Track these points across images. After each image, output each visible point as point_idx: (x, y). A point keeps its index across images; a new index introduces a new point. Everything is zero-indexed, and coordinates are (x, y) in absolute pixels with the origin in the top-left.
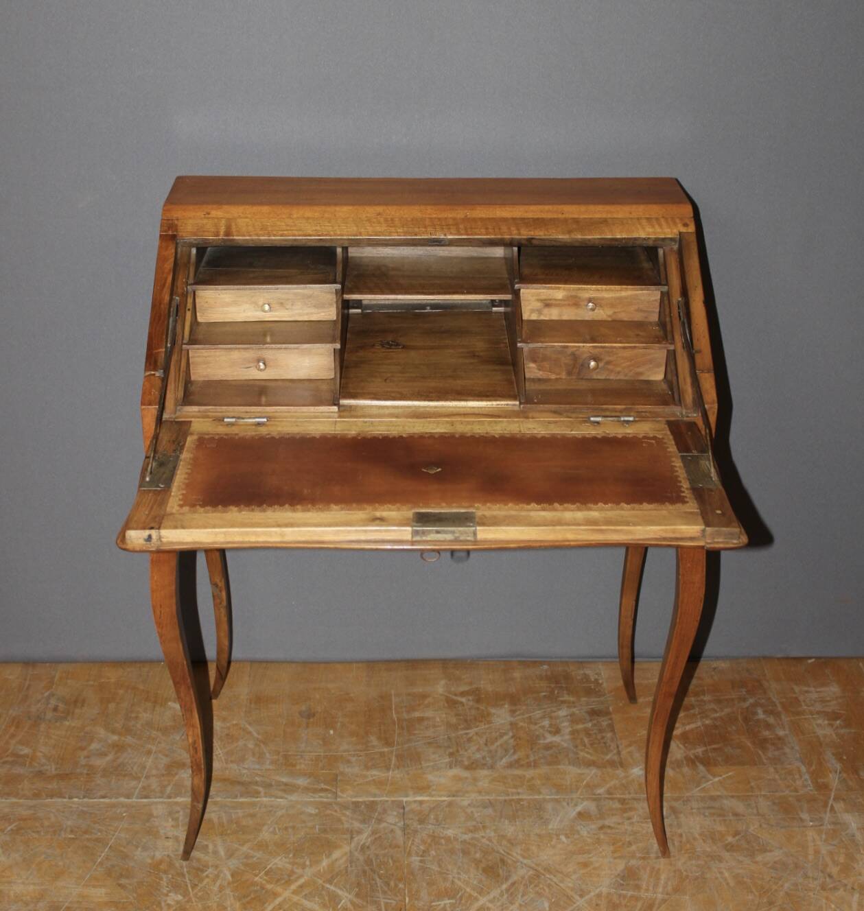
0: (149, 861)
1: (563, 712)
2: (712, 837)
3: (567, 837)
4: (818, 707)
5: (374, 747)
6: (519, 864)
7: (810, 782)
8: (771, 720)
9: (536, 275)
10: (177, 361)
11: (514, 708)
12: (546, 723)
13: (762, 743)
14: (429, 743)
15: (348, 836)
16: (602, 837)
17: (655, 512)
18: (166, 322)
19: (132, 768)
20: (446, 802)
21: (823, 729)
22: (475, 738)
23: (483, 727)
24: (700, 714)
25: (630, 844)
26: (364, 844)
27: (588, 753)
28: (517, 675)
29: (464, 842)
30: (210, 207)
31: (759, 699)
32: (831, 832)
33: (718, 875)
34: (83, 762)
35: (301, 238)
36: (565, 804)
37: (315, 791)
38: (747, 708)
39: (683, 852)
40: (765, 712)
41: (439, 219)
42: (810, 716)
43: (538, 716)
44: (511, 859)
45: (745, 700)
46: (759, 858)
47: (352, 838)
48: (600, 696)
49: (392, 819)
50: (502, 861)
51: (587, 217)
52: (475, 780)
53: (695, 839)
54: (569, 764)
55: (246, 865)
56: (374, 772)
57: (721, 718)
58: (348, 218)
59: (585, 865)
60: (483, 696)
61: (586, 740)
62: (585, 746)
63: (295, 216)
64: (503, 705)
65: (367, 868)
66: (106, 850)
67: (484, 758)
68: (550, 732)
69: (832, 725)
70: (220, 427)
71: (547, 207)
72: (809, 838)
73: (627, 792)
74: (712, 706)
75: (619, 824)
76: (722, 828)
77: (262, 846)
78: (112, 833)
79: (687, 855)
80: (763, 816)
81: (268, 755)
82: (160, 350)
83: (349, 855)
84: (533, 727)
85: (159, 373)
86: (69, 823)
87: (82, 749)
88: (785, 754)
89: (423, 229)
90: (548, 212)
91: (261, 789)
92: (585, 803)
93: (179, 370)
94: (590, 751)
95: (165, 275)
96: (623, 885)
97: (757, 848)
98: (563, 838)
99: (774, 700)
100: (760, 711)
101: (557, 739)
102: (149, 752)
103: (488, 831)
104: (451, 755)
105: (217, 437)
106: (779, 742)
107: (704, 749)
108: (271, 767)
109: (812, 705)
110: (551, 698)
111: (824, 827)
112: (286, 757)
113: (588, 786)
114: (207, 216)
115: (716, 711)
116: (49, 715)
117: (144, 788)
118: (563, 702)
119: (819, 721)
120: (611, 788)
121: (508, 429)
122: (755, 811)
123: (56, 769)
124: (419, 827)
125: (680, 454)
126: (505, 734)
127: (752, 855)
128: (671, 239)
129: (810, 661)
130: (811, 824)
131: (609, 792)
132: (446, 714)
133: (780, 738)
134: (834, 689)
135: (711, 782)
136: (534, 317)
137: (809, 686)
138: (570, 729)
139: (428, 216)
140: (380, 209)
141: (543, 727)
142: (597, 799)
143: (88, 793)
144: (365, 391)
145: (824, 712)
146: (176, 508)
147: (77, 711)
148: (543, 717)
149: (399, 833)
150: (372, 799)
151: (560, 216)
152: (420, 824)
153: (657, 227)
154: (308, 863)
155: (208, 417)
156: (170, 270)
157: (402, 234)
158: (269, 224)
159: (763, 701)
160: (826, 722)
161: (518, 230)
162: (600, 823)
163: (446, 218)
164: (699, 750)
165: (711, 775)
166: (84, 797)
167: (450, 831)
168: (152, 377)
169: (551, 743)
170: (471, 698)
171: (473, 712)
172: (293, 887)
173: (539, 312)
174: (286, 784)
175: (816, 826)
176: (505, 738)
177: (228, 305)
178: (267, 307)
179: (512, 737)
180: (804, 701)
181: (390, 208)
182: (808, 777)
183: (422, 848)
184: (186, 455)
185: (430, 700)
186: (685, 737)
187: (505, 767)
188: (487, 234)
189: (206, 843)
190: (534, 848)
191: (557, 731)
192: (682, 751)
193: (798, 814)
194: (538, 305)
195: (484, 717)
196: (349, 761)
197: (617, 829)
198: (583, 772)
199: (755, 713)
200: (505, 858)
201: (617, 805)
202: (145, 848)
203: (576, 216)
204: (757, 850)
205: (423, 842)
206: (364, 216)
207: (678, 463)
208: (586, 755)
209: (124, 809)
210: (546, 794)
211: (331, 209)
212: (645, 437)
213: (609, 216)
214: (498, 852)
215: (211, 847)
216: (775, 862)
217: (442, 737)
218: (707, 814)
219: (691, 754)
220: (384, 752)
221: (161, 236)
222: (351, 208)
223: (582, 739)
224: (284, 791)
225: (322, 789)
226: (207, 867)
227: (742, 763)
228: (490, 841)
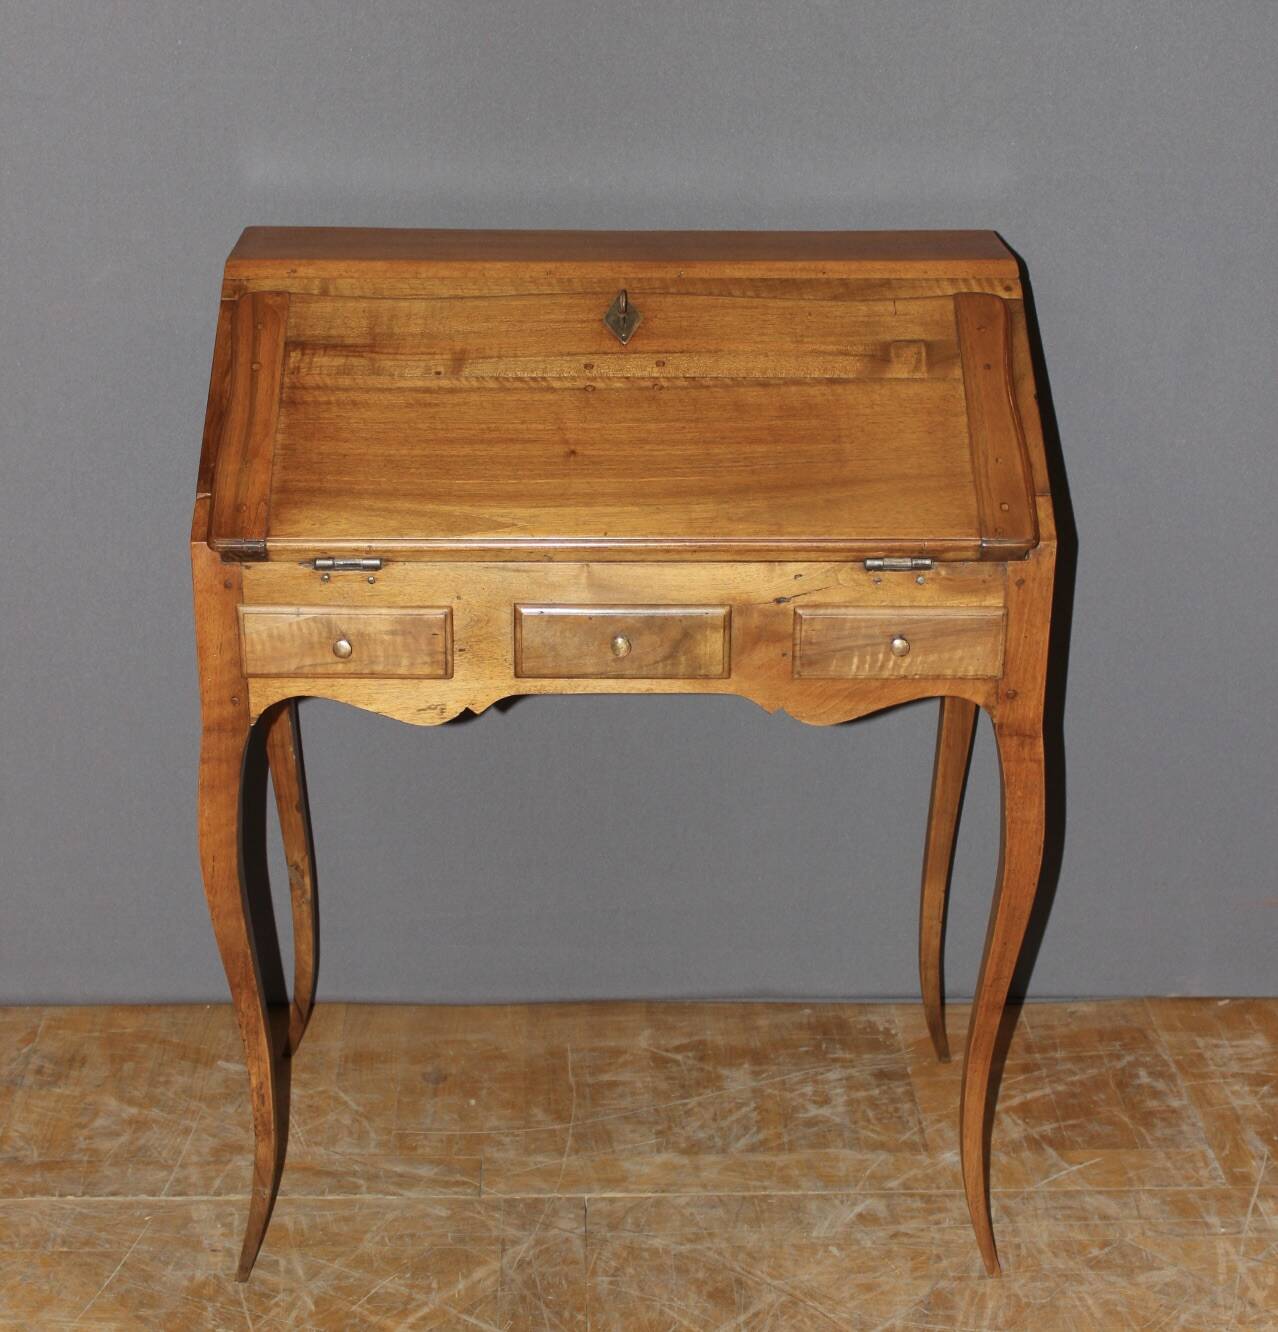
0: (185, 1283)
1: (834, 1075)
2: (1068, 1248)
3: (839, 1247)
4: (1235, 1067)
5: (539, 1122)
6: (765, 1286)
7: (1221, 1173)
8: (1160, 1085)
11: (757, 1068)
12: (809, 1089)
13: (1147, 1118)
14: (626, 1118)
15: (497, 1247)
16: (895, 1248)
19: (160, 1153)
20: (651, 1200)
21: (1242, 1099)
22: (696, 1110)
23: (709, 1094)
24: (1048, 1076)
25: (939, 1258)
26: (523, 1258)
27: (872, 1131)
28: (762, 1022)
29: (679, 1256)
30: (297, 262)
31: (1142, 1055)
32: (1254, 1241)
33: (1078, 1303)
34: (83, 1144)
36: (837, 1202)
37: (447, 1184)
38: (1123, 1069)
39: (1022, 1270)
40: (1151, 1074)
41: (640, 280)
42: (1222, 1081)
43: (796, 1080)
44: (751, 1279)
45: (1119, 1057)
46: (1141, 1278)
47: (504, 1250)
48: (892, 1052)
49: (567, 1225)
50: (739, 1282)
51: (860, 277)
52: (697, 1168)
53: (1040, 1252)
54: (844, 1147)
55: (338, 1289)
56: (540, 1158)
57: (1082, 1083)
58: (503, 278)
59: (869, 1288)
60: (710, 1052)
61: (871, 1114)
62: (868, 1121)
63: (424, 275)
64: (741, 1064)
65: (526, 1292)
66: (119, 1267)
67: (711, 1138)
68: (815, 1102)
69: (1256, 1093)
71: (800, 265)
72: (1220, 1251)
73: (934, 1185)
74: (1069, 1066)
75: (922, 1230)
76: (1082, 1237)
77: (364, 1262)
78: (127, 1244)
79: (1028, 1274)
80: (1146, 1219)
81: (373, 1135)
83: (499, 1273)
84: (788, 1095)
86: (60, 1231)
87: (82, 1126)
88: (1181, 1132)
90: (801, 270)
91: (361, 1182)
92: (868, 1202)
94: (878, 1129)
96: (927, 1315)
97: (1137, 1264)
98: (834, 1250)
99: (1166, 1057)
100: (1142, 1073)
101: (825, 1111)
102: (187, 1131)
103: (716, 1240)
104: (659, 1133)
106: (1172, 1116)
107: (1055, 1125)
108: (377, 1151)
109: (1225, 1064)
110: (818, 1054)
111: (1243, 1235)
112: (401, 1137)
113: (872, 1177)
114: (292, 274)
115: (1072, 1073)
116: (30, 1079)
117: (178, 1181)
118: (835, 1060)
119: (1236, 1088)
120: (908, 1179)
122: (1135, 1213)
123: (40, 1155)
124: (609, 1235)
126: (743, 1105)
127: (1129, 1273)
129: (1221, 1003)
130: (1223, 1230)
131: (906, 1186)
132: (652, 1076)
133: (1172, 1111)
134: (1259, 1042)
135: (1065, 1172)
137: (1219, 1036)
138: (845, 1098)
139: (623, 276)
140: (550, 266)
141: (803, 1095)
142: (888, 1196)
143: (90, 1189)
145: (1243, 1074)
147: (74, 1073)
148: (802, 1082)
149: (577, 1244)
150: (535, 1196)
151: (820, 276)
152: (611, 1231)
154: (434, 1285)
158: (384, 286)
159: (1148, 1059)
160: (1247, 1088)
162: (892, 1229)
163: (649, 279)
164: (1048, 1128)
165: (1067, 1162)
166: (84, 1194)
167: (659, 1240)
169: (816, 1116)
170: (690, 1054)
171: (695, 1074)
172: (411, 1319)
174: (401, 1176)
175: (1231, 1234)
176: (744, 1110)
179: (755, 1109)
180: (1212, 1059)
181: (566, 264)
182: (1218, 1166)
183: (613, 1264)
185: (628, 1057)
186: (1025, 1110)
187: (743, 1151)
189: (275, 1258)
190: (788, 1264)
191: (825, 1101)
192: (1021, 1129)
193: (1202, 1217)
195: (713, 1081)
196: (500, 1143)
197: (919, 1237)
198: (865, 1157)
199: (1137, 1076)
200: (744, 1279)
201: (918, 1204)
202: (179, 1266)
203: (844, 277)
204: (1140, 1267)
205: (616, 1255)
206: (527, 276)
208: (869, 1134)
209: (147, 1211)
210: (809, 1188)
211: (478, 266)
213: (893, 276)
214: (733, 1270)
215: (283, 1263)
216: (1166, 1284)
217: (645, 1109)
218: (1059, 1216)
219: (1035, 1132)
220: (554, 1131)
221: (222, 301)
222: (507, 264)
223: (864, 1112)
224: (399, 1185)
225: (457, 1182)
226: (276, 1291)
227: (1114, 1146)
228: (720, 1254)
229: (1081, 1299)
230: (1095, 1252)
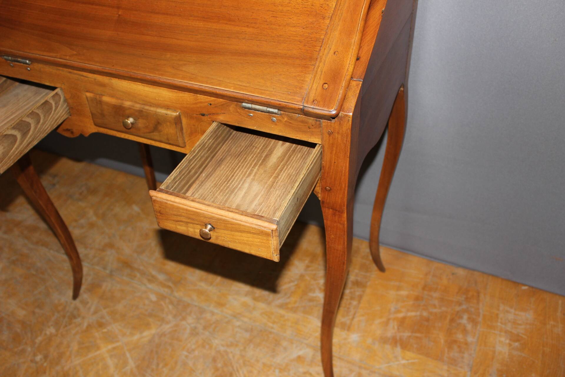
4: (509, 327)
8: (469, 327)
11: (310, 265)
13: (451, 343)
20: (227, 319)
21: (502, 347)
24: (423, 306)
26: (164, 332)
29: (219, 352)
31: (471, 307)
36: (295, 346)
37: (164, 286)
38: (458, 312)
40: (468, 319)
42: (499, 333)
45: (460, 305)
47: (161, 325)
48: (368, 272)
49: (191, 320)
52: (254, 309)
57: (436, 314)
64: (305, 260)
65: (155, 349)
69: (510, 345)
74: (436, 302)
77: (114, 313)
78: (53, 278)
81: (156, 254)
83: (152, 336)
88: (463, 358)
91: (138, 275)
98: (277, 372)
99: (481, 311)
100: (465, 317)
102: (103, 233)
103: (237, 349)
106: (464, 347)
107: (409, 334)
109: (505, 324)
115: (434, 306)
116: (76, 196)
119: (503, 339)
124: (201, 331)
126: (292, 281)
129: (522, 288)
133: (466, 344)
134: (528, 316)
135: (398, 363)
137: (512, 307)
145: (511, 332)
147: (89, 197)
150: (190, 302)
154: (128, 334)
159: (472, 309)
160: (507, 341)
164: (406, 335)
165: (402, 357)
169: (316, 297)
172: (110, 347)
174: (152, 276)
176: (292, 284)
179: (295, 285)
180: (501, 319)
186: (402, 322)
187: (277, 306)
190: (255, 372)
192: (394, 332)
199: (461, 318)
205: (197, 343)
210: (288, 334)
214: (233, 367)
215: (89, 304)
219: (399, 335)
224: (149, 281)
225: (169, 286)
227: (427, 355)
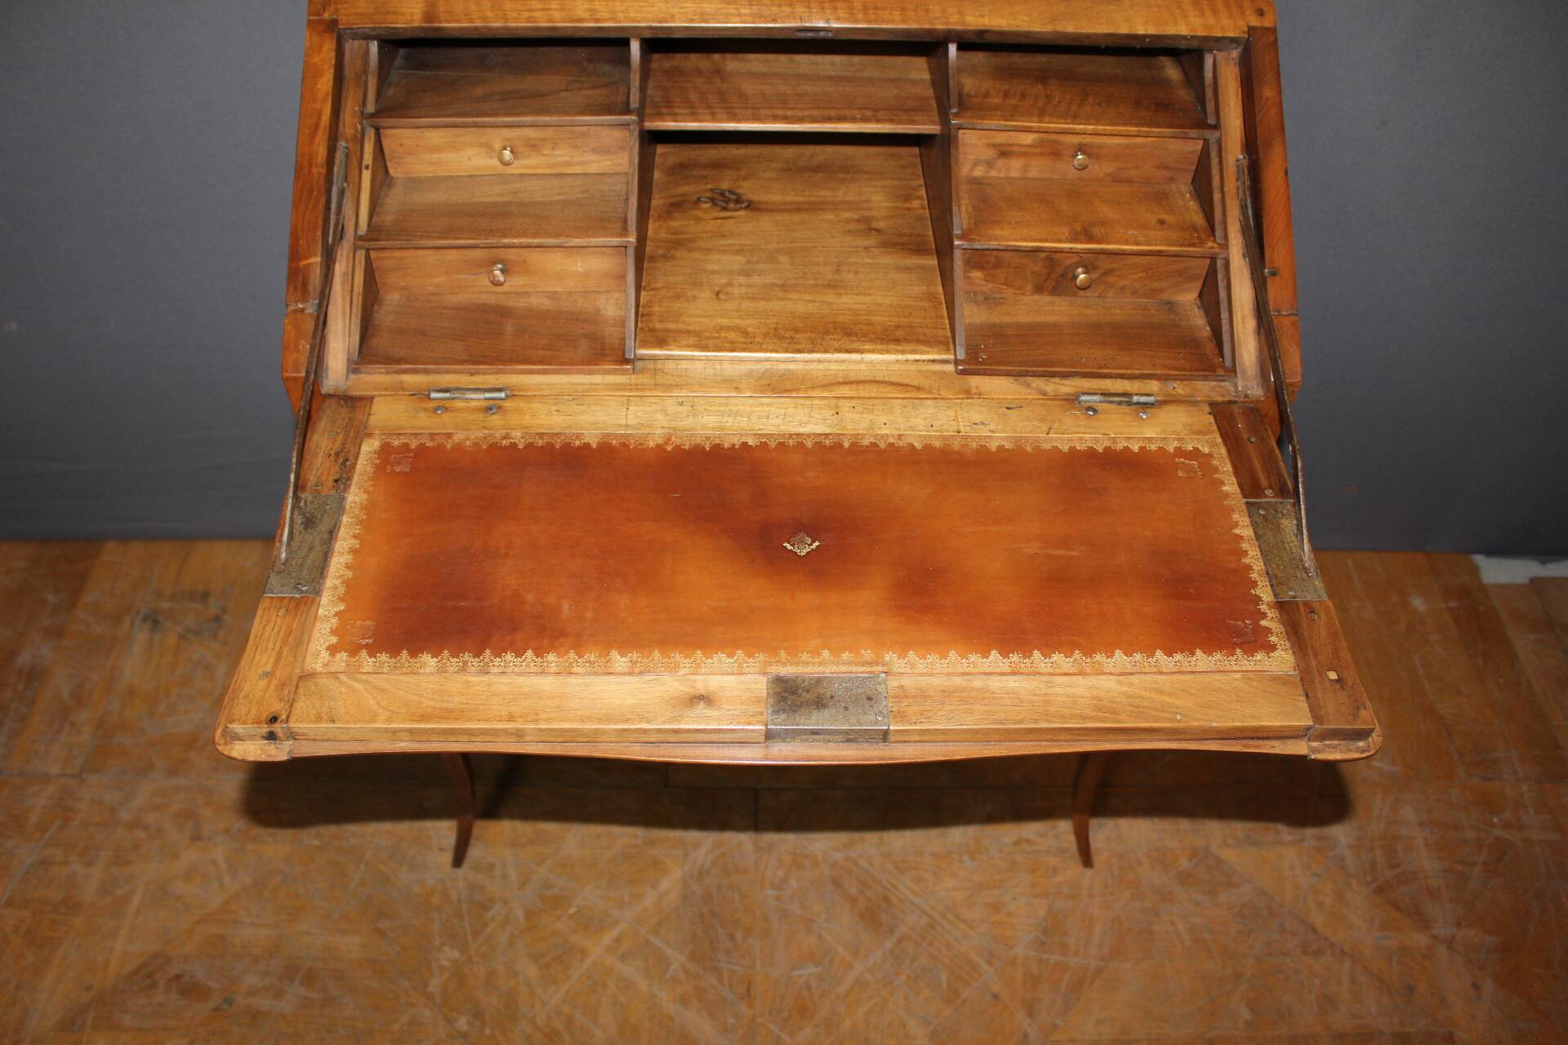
2: (1162, 860)
3: (973, 858)
6: (907, 905)
9: (987, 95)
10: (345, 274)
15: (678, 851)
16: (1018, 857)
17: (1218, 676)
18: (323, 201)
20: (812, 793)
25: (1055, 870)
26: (702, 866)
32: (1315, 851)
33: (1171, 929)
35: (563, 25)
36: (970, 799)
44: (897, 897)
46: (1222, 898)
47: (686, 855)
50: (886, 899)
53: (1140, 864)
55: (544, 900)
59: (996, 908)
70: (422, 415)
72: (1287, 863)
75: (1041, 834)
82: (313, 260)
85: (311, 308)
89: (788, 9)
92: (997, 797)
93: (352, 291)
95: (318, 106)
96: (1045, 943)
97: (1220, 880)
103: (867, 846)
105: (414, 445)
111: (1306, 844)
121: (937, 424)
125: (1244, 500)
127: (1213, 892)
128: (1234, 40)
130: (1289, 837)
136: (979, 172)
144: (682, 326)
146: (325, 655)
149: (749, 848)
152: (775, 829)
153: (1208, 13)
155: (403, 389)
156: (327, 94)
157: (750, 19)
161: (960, 13)
162: (1015, 831)
167: (816, 843)
168: (299, 316)
173: (990, 165)
175: (1296, 842)
177: (439, 149)
178: (507, 154)
183: (780, 874)
184: (355, 497)
188: (904, 21)
189: (491, 859)
190: (928, 878)
194: (990, 153)
197: (1038, 843)
200: (889, 895)
201: (1037, 800)
202: (412, 867)
204: (1220, 884)
205: (781, 863)
207: (1244, 529)
212: (1180, 452)
214: (880, 884)
215: (498, 867)
216: (1243, 906)
221: (310, 22)
226: (492, 901)
228: (870, 864)
229: (1173, 923)
230: (1185, 864)
